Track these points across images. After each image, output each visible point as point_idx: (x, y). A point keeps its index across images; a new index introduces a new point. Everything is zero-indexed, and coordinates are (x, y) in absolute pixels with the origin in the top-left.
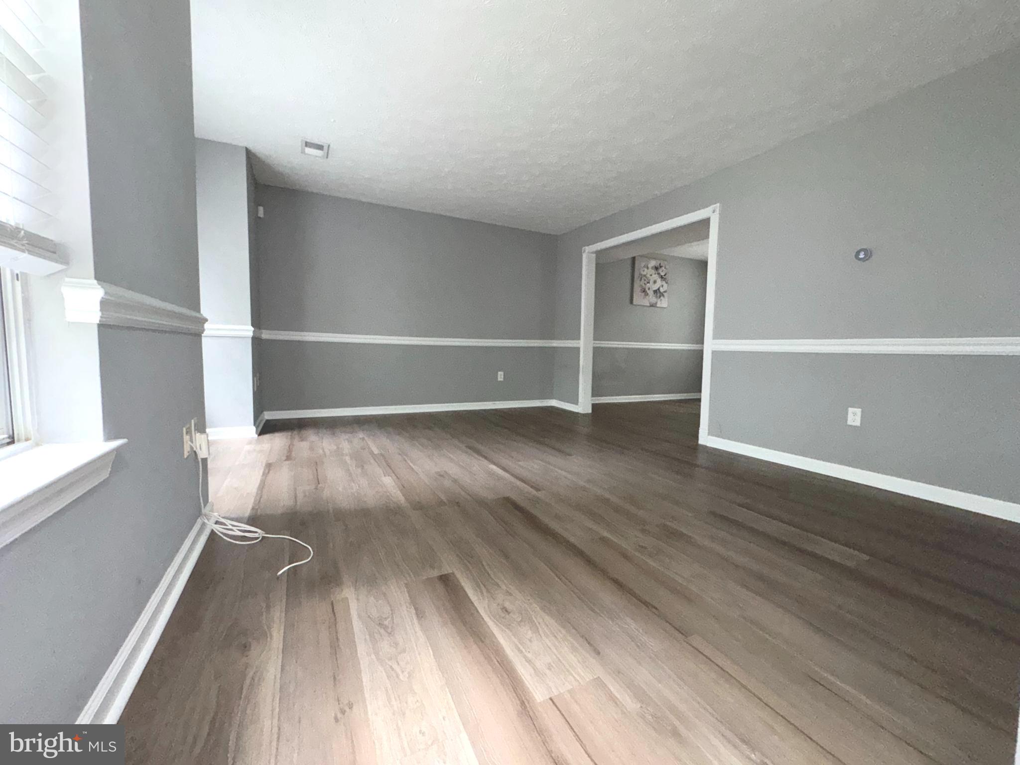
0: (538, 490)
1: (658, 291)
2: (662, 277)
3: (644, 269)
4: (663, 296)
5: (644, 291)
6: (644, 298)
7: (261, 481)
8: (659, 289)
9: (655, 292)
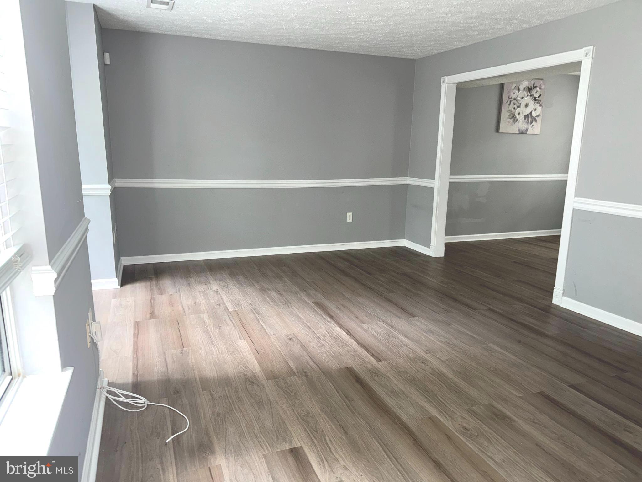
0: (378, 360)
1: (529, 116)
2: (535, 99)
3: (514, 91)
4: (536, 121)
5: (513, 117)
6: (512, 125)
7: (134, 343)
8: (531, 113)
9: (526, 117)
